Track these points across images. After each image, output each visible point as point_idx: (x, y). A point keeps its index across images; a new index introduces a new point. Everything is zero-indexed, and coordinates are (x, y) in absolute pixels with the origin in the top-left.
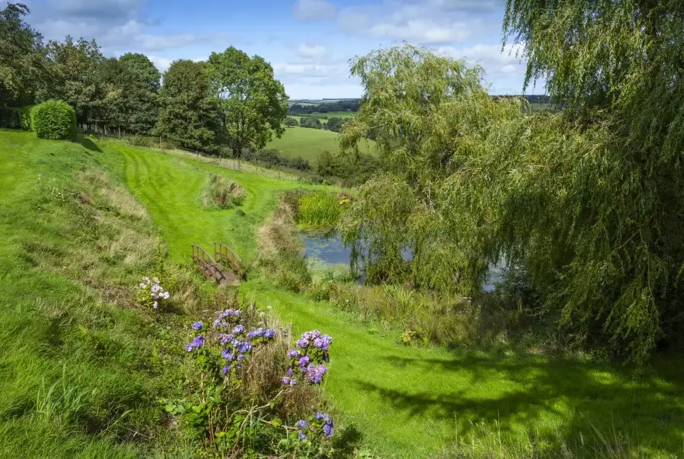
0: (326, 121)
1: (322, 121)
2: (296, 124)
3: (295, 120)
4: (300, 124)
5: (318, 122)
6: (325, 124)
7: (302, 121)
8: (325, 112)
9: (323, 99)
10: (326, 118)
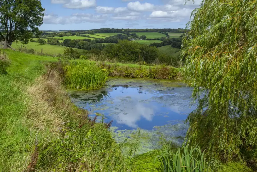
0: (63, 41)
1: (60, 41)
2: (46, 43)
3: (44, 41)
4: (47, 43)
5: (58, 42)
6: (62, 43)
7: (49, 41)
8: (62, 36)
9: (60, 30)
10: (62, 39)
